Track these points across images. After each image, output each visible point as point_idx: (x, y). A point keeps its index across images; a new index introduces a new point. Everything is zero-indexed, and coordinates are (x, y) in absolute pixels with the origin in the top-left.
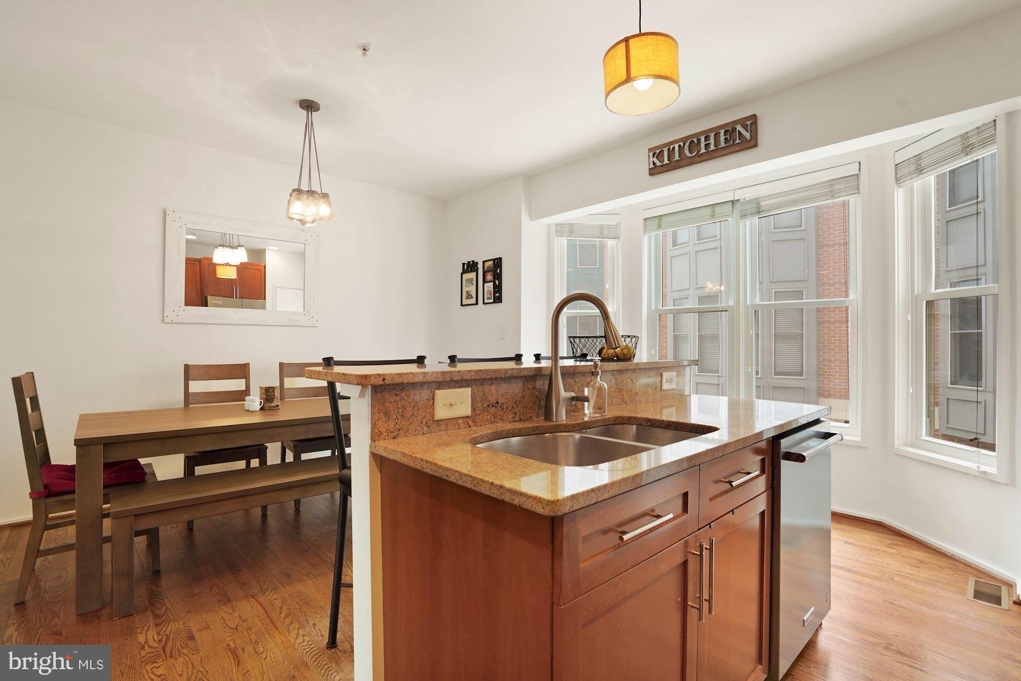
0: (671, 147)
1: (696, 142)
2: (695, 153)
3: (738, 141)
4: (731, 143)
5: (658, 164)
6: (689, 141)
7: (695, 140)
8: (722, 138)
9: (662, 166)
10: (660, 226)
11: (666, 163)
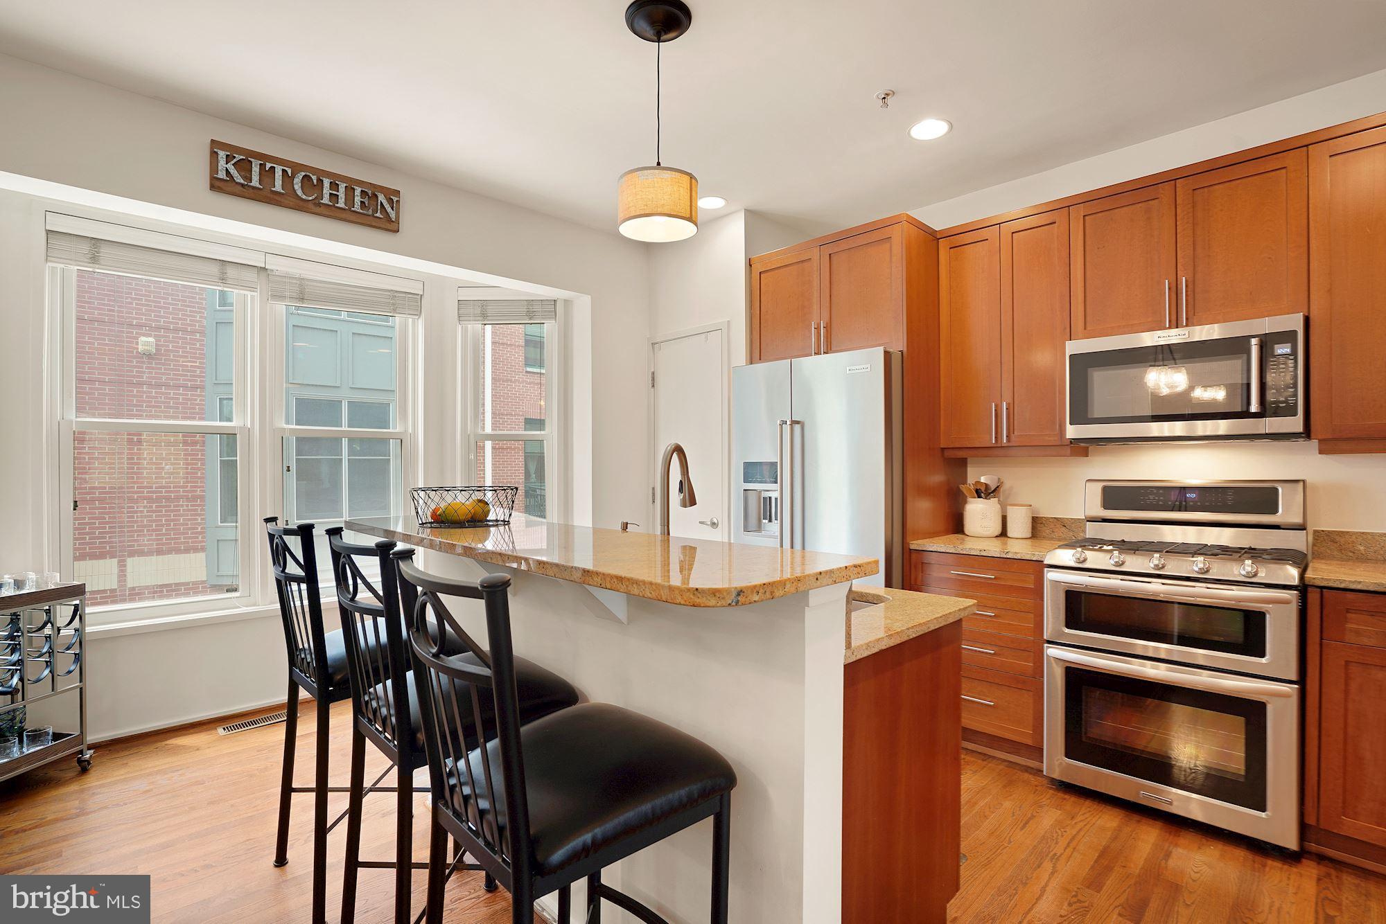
0: (268, 165)
1: (315, 182)
2: (314, 197)
3: (378, 215)
4: (370, 212)
5: (238, 179)
6: (303, 174)
7: (314, 178)
8: (358, 199)
9: (242, 185)
10: (94, 259)
11: (251, 184)
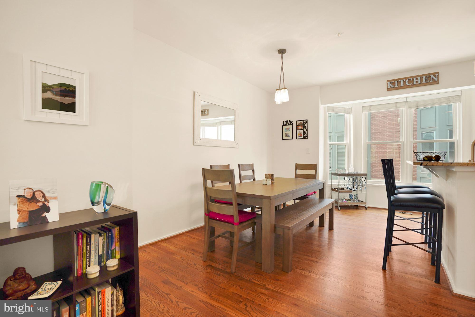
0: (399, 81)
1: (411, 80)
2: (411, 84)
3: (431, 81)
4: (428, 81)
5: (392, 87)
6: (408, 79)
7: (411, 79)
8: (424, 79)
9: (394, 88)
10: (370, 110)
11: (396, 87)
